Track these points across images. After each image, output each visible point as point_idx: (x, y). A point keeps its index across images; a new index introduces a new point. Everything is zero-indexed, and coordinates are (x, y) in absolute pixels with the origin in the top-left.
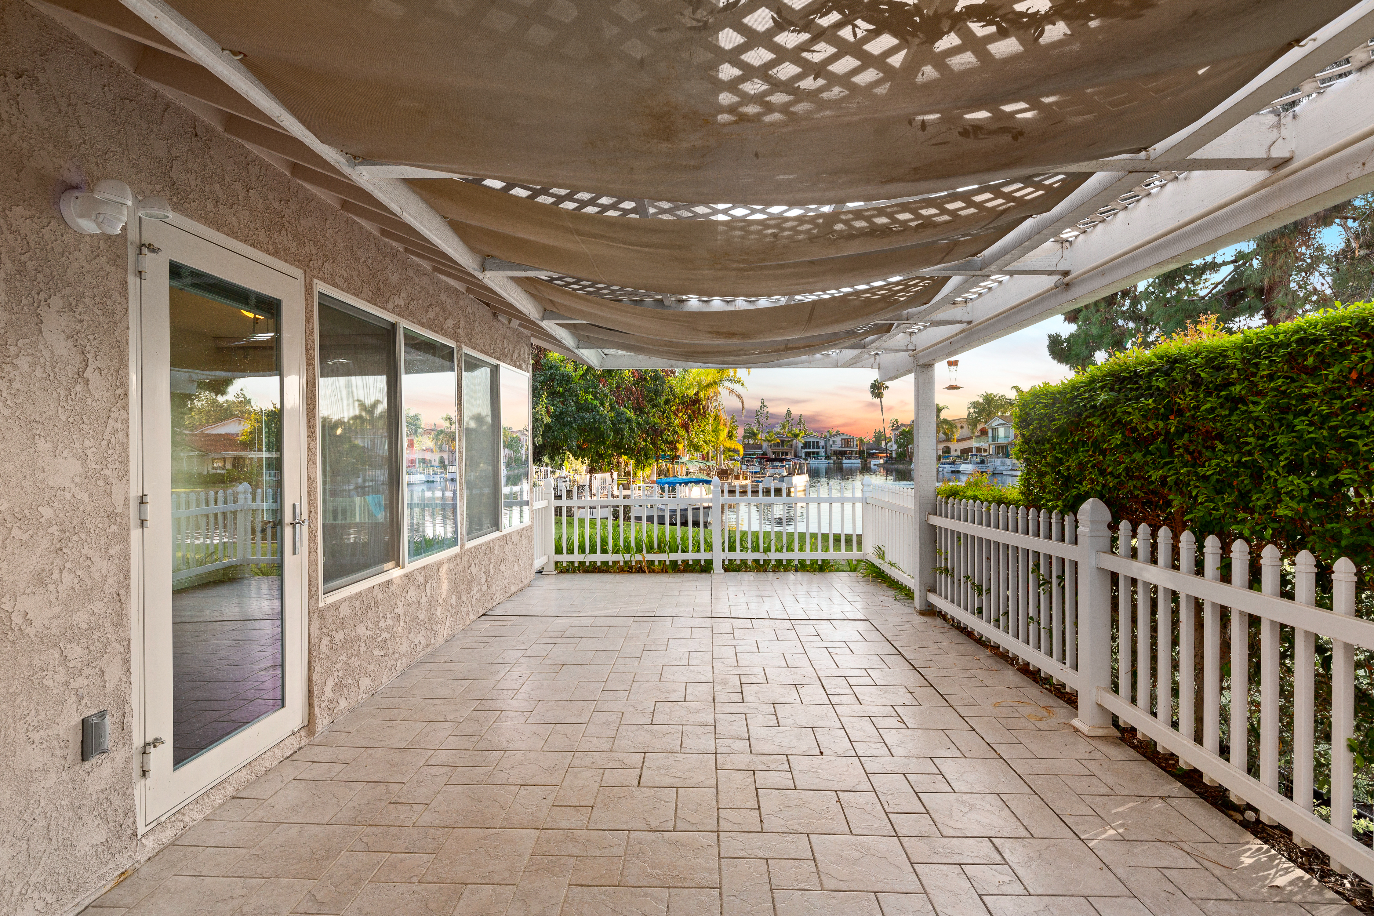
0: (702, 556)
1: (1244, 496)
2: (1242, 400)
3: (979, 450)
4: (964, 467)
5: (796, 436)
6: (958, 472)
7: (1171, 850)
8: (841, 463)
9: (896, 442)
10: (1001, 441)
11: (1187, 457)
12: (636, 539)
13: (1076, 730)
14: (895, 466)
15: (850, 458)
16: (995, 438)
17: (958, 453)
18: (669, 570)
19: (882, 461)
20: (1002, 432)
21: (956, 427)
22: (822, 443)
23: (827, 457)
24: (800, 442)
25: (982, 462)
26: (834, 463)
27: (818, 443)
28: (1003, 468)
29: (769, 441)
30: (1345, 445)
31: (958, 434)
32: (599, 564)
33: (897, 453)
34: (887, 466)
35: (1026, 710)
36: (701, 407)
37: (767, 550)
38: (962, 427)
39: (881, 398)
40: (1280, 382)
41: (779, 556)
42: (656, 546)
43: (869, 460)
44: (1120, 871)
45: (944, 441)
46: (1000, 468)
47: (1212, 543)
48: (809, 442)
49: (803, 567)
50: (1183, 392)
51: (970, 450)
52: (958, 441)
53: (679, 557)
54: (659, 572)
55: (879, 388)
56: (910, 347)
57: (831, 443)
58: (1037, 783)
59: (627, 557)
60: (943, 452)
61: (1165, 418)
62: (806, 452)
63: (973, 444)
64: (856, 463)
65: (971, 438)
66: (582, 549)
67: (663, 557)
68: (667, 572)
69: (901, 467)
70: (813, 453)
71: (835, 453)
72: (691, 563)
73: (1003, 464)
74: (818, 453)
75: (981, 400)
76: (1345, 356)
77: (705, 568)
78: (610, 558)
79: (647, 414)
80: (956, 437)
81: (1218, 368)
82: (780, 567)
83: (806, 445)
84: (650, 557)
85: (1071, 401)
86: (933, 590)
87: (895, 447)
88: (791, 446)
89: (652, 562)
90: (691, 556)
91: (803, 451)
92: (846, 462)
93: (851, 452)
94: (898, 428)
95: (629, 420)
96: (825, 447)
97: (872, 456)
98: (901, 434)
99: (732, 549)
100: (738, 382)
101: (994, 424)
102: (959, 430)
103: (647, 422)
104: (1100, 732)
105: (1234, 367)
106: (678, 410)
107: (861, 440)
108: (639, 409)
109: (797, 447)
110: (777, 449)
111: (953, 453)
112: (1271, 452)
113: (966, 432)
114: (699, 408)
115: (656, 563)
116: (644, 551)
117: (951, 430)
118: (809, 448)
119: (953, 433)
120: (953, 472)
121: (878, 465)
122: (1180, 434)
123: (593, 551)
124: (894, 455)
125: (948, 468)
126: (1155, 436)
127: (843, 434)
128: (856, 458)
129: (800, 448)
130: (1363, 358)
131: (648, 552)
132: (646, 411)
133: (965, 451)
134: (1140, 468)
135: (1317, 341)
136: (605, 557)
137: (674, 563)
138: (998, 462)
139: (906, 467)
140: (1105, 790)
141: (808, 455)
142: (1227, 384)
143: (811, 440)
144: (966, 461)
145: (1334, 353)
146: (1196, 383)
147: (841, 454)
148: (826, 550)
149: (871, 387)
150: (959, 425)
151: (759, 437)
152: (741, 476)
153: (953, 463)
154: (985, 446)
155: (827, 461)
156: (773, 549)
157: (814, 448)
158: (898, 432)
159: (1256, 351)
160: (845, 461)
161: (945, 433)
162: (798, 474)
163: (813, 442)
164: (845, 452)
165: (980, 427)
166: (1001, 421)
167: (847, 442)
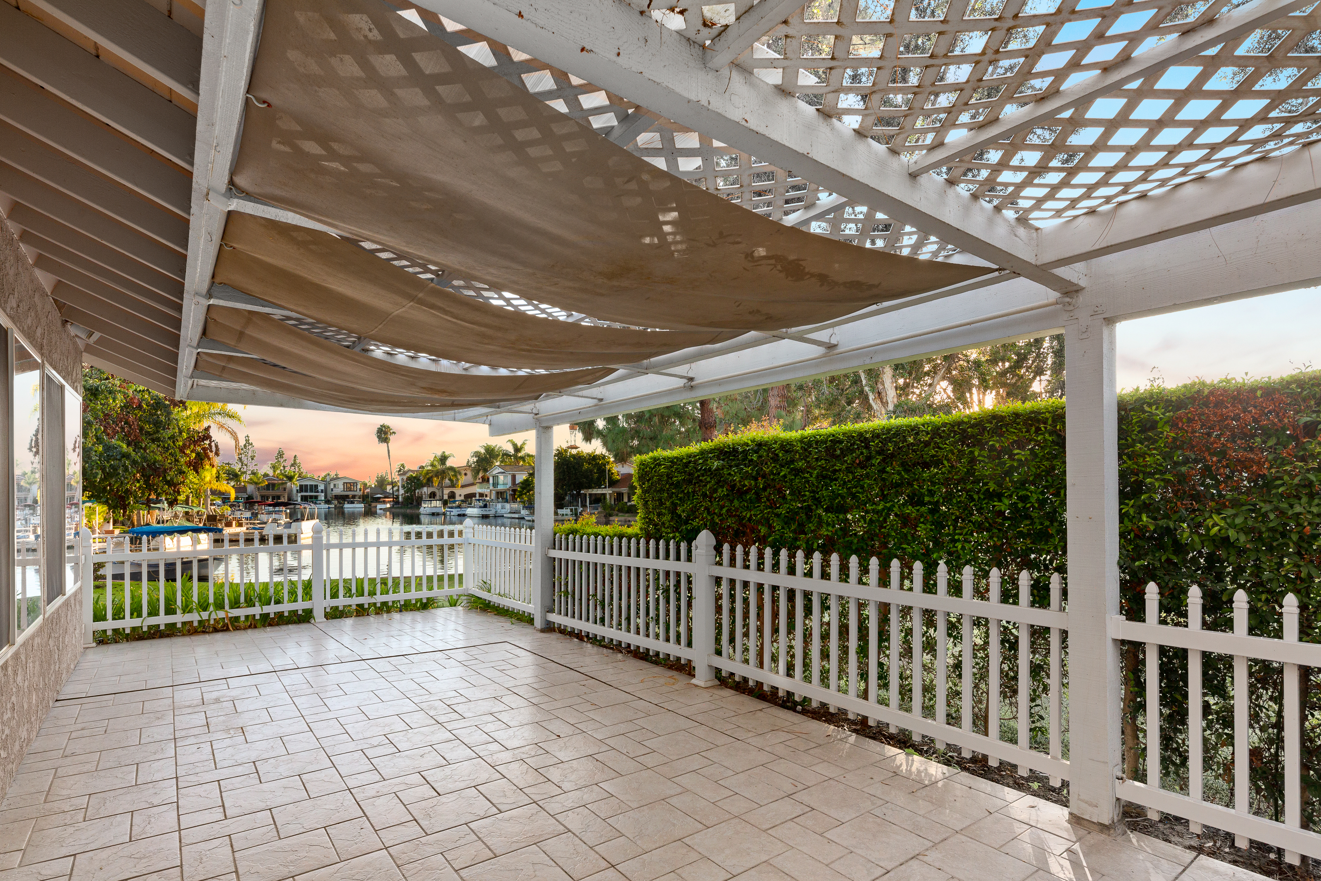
0: (300, 606)
1: (802, 525)
2: (802, 471)
3: (481, 495)
4: (469, 511)
5: (290, 478)
6: (464, 515)
7: (781, 733)
8: (342, 508)
9: (403, 486)
10: (500, 487)
11: (768, 503)
12: (215, 593)
13: (696, 686)
14: (402, 511)
15: (352, 503)
16: (495, 484)
17: (462, 498)
18: (258, 625)
19: (388, 506)
20: (501, 478)
21: (460, 474)
22: (321, 487)
23: (327, 502)
24: (294, 486)
25: (485, 506)
26: (335, 507)
27: (316, 486)
28: (503, 511)
29: (256, 483)
30: (854, 496)
31: (462, 480)
32: (162, 627)
33: (404, 498)
34: (393, 510)
35: (662, 681)
36: (213, 444)
37: (372, 593)
38: (466, 474)
39: (387, 443)
40: (823, 462)
41: (384, 598)
42: (242, 599)
43: (373, 504)
44: (767, 749)
45: (449, 487)
46: (500, 511)
47: (784, 553)
48: (306, 486)
49: (406, 607)
50: (766, 464)
51: (472, 495)
52: (463, 486)
53: (272, 609)
54: (245, 629)
55: (386, 433)
56: (535, 411)
57: (332, 486)
58: (699, 718)
59: (205, 615)
60: (449, 497)
61: (756, 479)
62: (302, 496)
63: (477, 489)
64: (359, 507)
65: (472, 484)
66: (136, 611)
67: (250, 611)
68: (255, 627)
69: (408, 511)
70: (311, 497)
71: (337, 497)
72: (286, 614)
73: (503, 508)
74: (316, 497)
75: (483, 451)
76: (853, 451)
77: (305, 617)
78: (178, 618)
79: (145, 449)
80: (460, 483)
81: (787, 451)
82: (384, 609)
83: (302, 488)
84: (235, 613)
85: (686, 465)
86: (551, 611)
87: (402, 491)
88: (285, 489)
89: (237, 618)
90: (286, 607)
91: (299, 495)
92: (348, 507)
93: (354, 497)
94: (405, 473)
95: (126, 456)
96: (325, 491)
97: (377, 500)
98: (408, 479)
99: (334, 595)
100: (231, 416)
101: (495, 472)
102: (464, 477)
103: (144, 458)
104: (709, 684)
105: (797, 451)
106: (184, 445)
107: (365, 485)
108: (134, 443)
109: (291, 490)
110: (266, 493)
111: (458, 498)
112: (818, 502)
113: (469, 478)
114: (210, 445)
115: (243, 619)
116: (227, 607)
117: (455, 476)
118: (306, 491)
119: (458, 480)
120: (459, 515)
121: (385, 510)
122: (764, 489)
123: (153, 612)
124: (400, 499)
125: (455, 512)
126: (749, 490)
127: (345, 478)
128: (359, 502)
129: (295, 492)
130: (862, 453)
131: (232, 607)
132: (143, 445)
133: (470, 496)
134: (737, 510)
135: (841, 442)
136: (171, 619)
137: (265, 617)
138: (499, 506)
139: (414, 511)
140: (733, 714)
141: (304, 499)
142: (792, 461)
143: (309, 483)
144: (470, 505)
145: (848, 448)
146: (775, 458)
147: (342, 498)
148: (430, 588)
149: (378, 432)
150: (463, 472)
151: (242, 479)
152: (234, 523)
153: (459, 507)
154: (486, 491)
155: (327, 506)
156: (378, 592)
157: (311, 491)
158: (405, 478)
159: (809, 444)
160: (346, 505)
161: (450, 479)
162: (308, 519)
163: (311, 486)
164: (347, 496)
165: (481, 475)
166: (501, 470)
167: (350, 485)
